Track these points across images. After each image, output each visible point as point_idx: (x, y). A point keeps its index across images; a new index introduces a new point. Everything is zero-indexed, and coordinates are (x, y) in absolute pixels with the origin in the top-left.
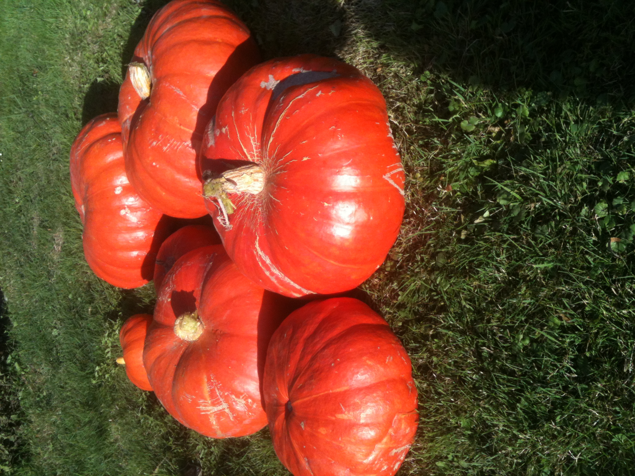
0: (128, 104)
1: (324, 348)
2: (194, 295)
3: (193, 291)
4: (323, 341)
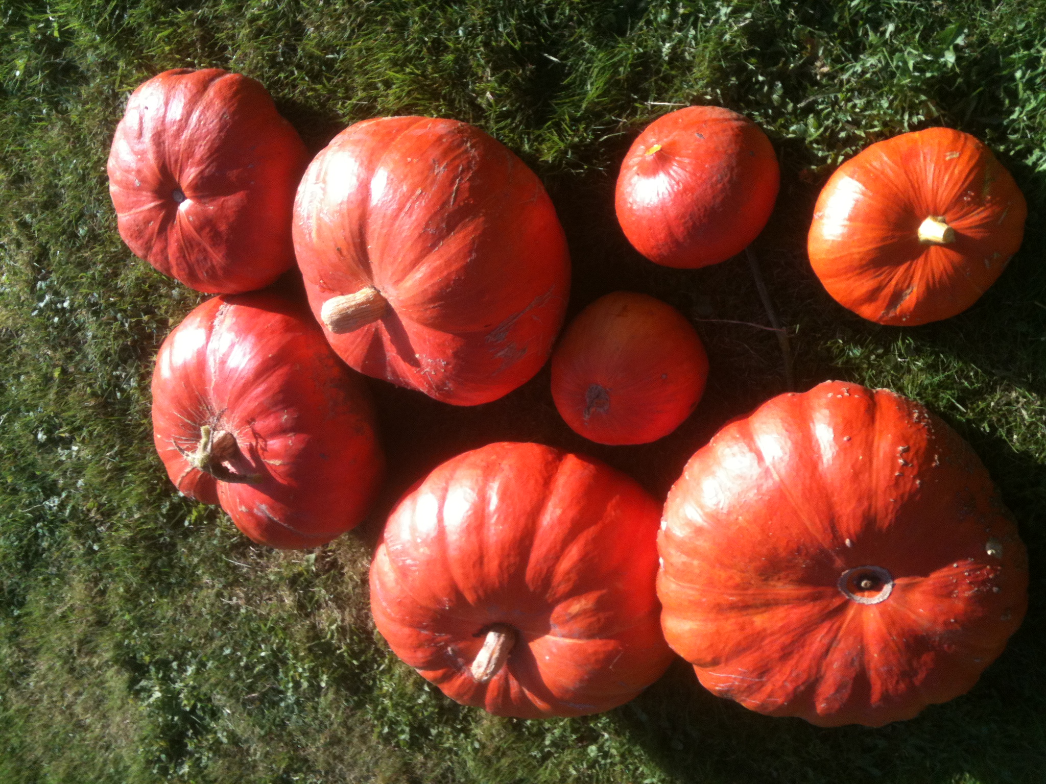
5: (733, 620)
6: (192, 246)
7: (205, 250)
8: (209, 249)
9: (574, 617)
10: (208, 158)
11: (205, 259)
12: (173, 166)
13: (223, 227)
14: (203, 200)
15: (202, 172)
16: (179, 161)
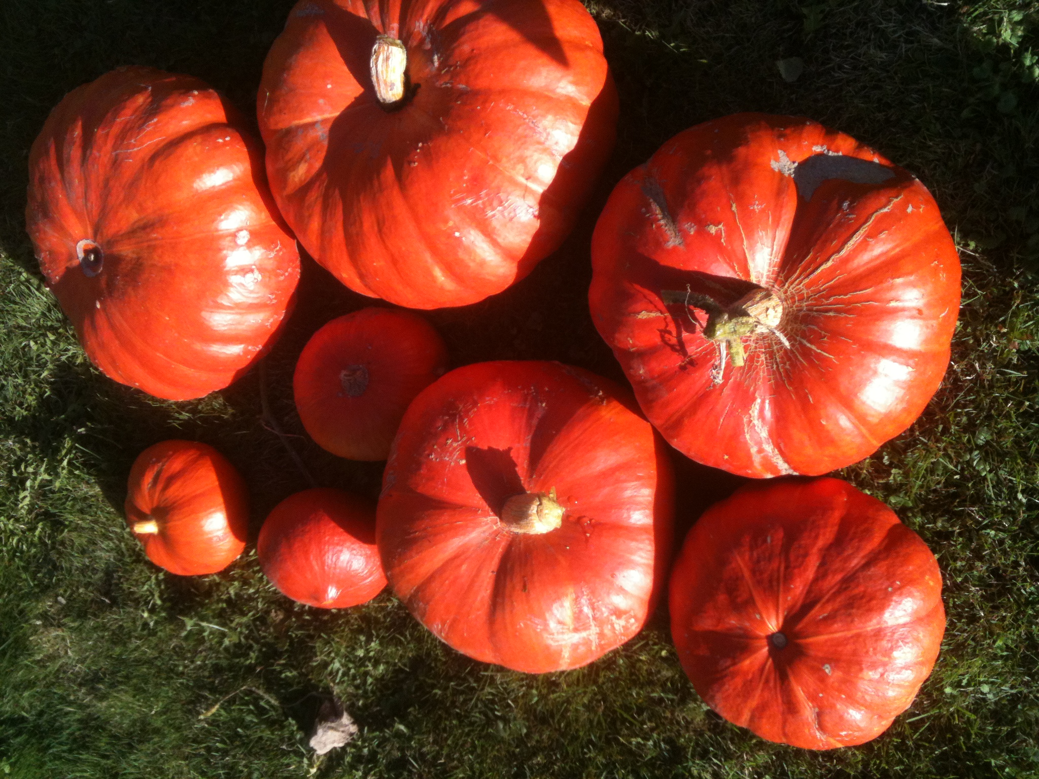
0: (324, 96)
1: (867, 565)
2: (512, 454)
3: (510, 449)
4: (862, 554)
5: (150, 211)
6: (771, 581)
7: (753, 572)
8: (747, 574)
9: (302, 158)
10: (726, 676)
11: (758, 561)
12: (773, 676)
13: (722, 598)
14: (741, 632)
15: (734, 664)
16: (763, 680)
